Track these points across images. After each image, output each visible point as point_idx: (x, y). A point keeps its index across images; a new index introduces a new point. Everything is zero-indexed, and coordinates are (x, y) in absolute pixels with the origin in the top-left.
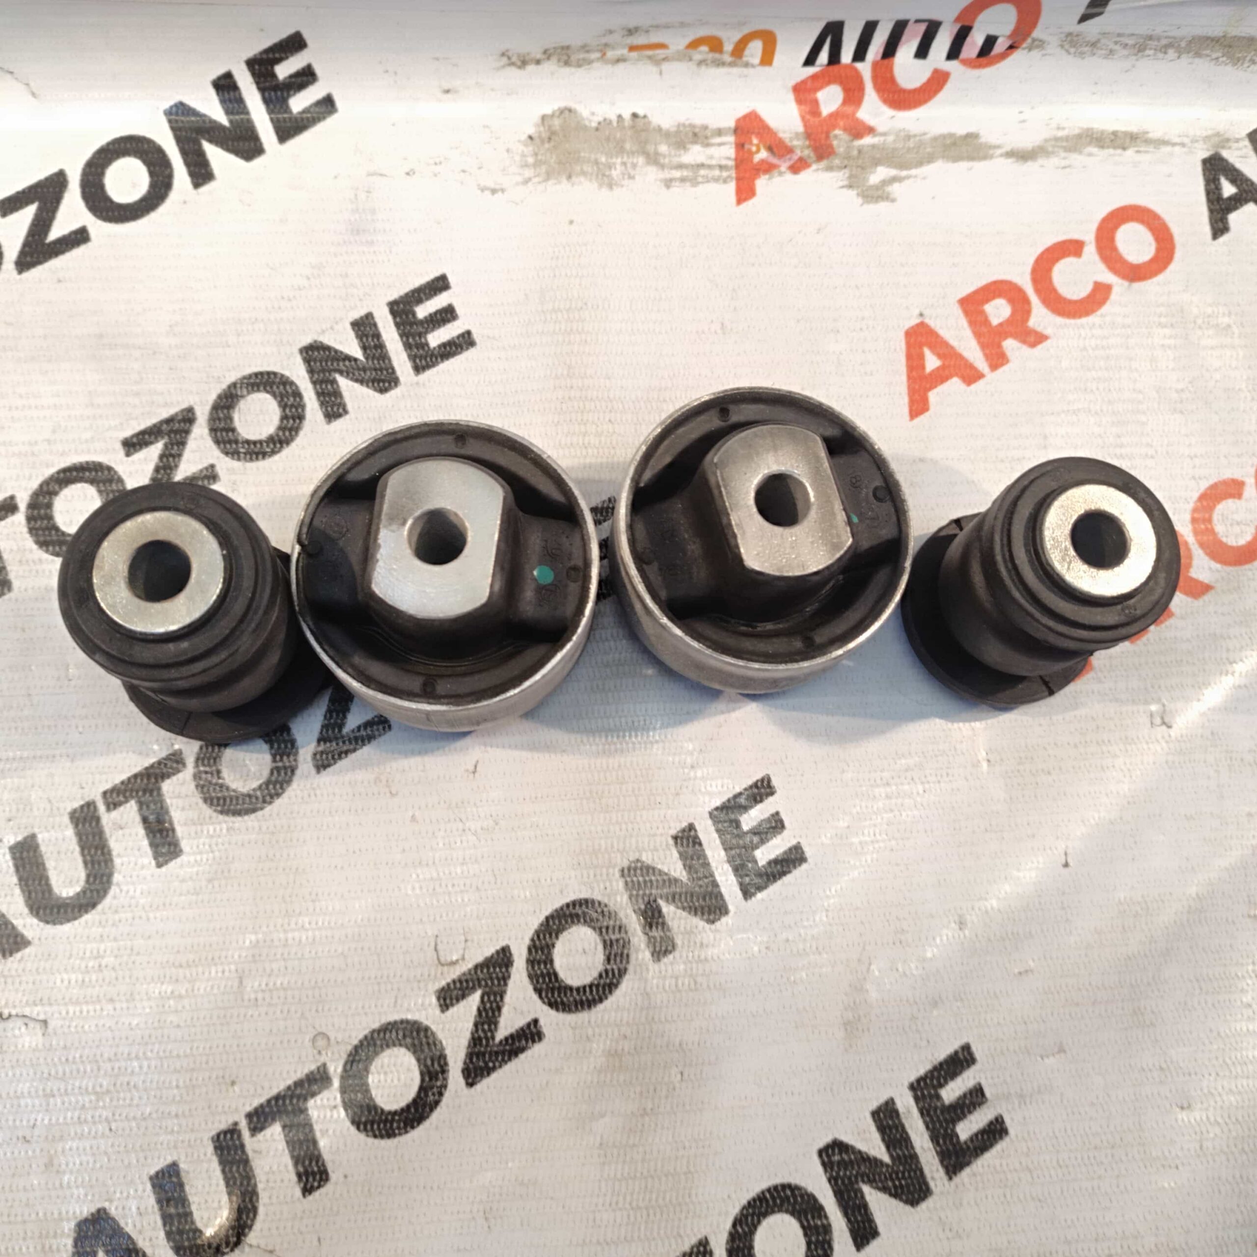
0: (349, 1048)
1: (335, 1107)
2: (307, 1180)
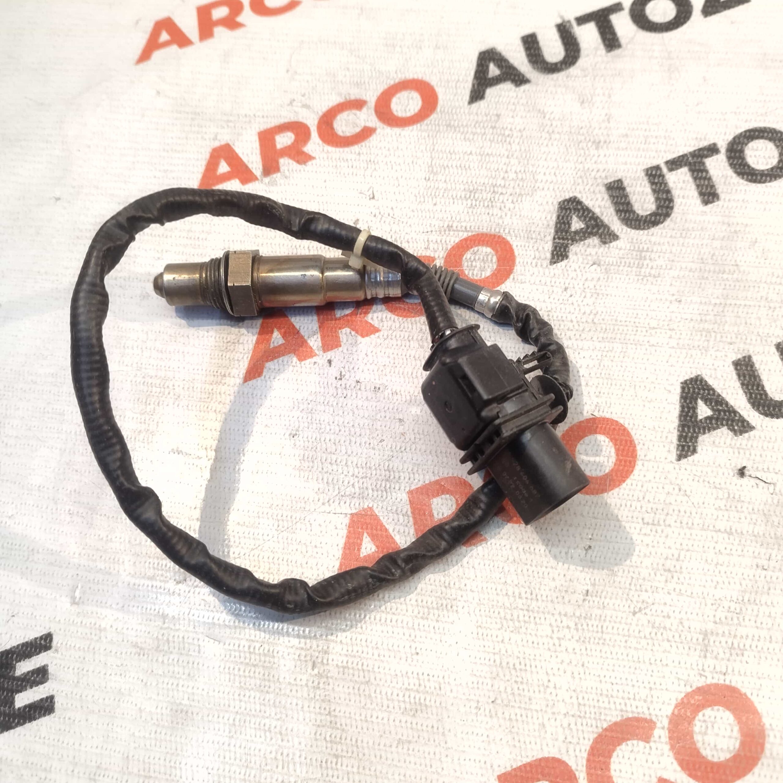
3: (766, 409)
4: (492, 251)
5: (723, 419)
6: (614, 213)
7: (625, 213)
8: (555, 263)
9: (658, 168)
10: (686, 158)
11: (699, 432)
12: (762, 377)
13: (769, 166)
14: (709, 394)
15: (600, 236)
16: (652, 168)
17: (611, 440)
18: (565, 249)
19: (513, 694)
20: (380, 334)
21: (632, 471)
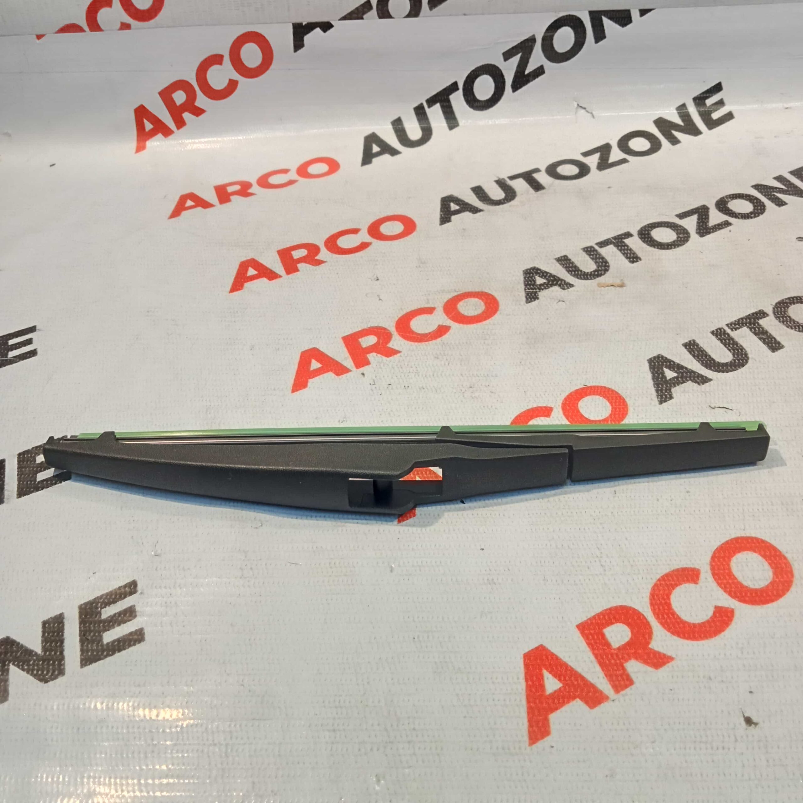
3: (716, 368)
4: (479, 300)
5: (687, 377)
6: (566, 273)
7: (575, 272)
8: (529, 302)
9: (591, 247)
10: (610, 241)
11: (671, 386)
12: (707, 351)
13: (671, 240)
14: (670, 364)
15: (560, 285)
16: (587, 248)
17: (604, 397)
18: (535, 295)
19: (573, 566)
20: (402, 354)
21: (627, 414)
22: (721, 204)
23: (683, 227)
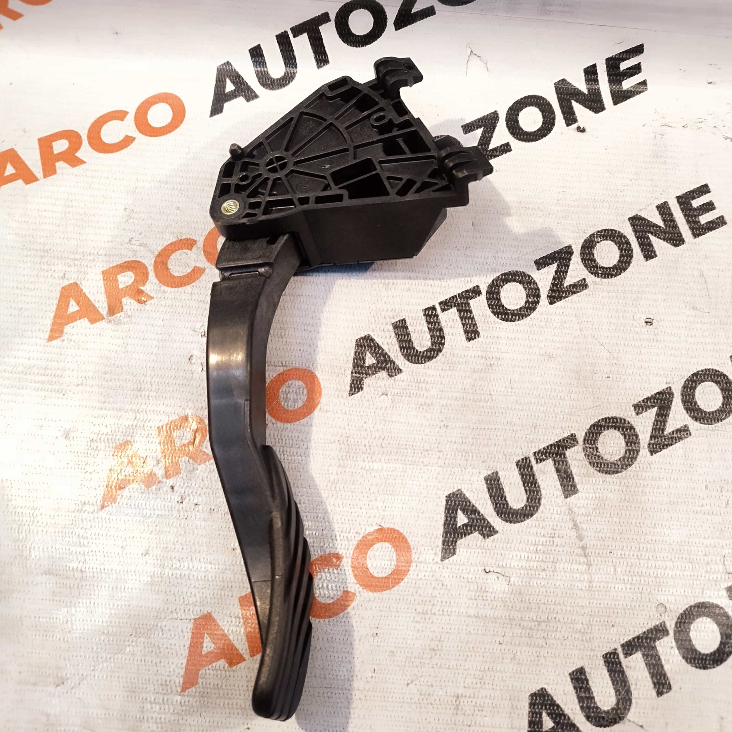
0: (678, 614)
1: (672, 647)
2: (659, 688)
22: (588, 248)
23: (536, 284)
